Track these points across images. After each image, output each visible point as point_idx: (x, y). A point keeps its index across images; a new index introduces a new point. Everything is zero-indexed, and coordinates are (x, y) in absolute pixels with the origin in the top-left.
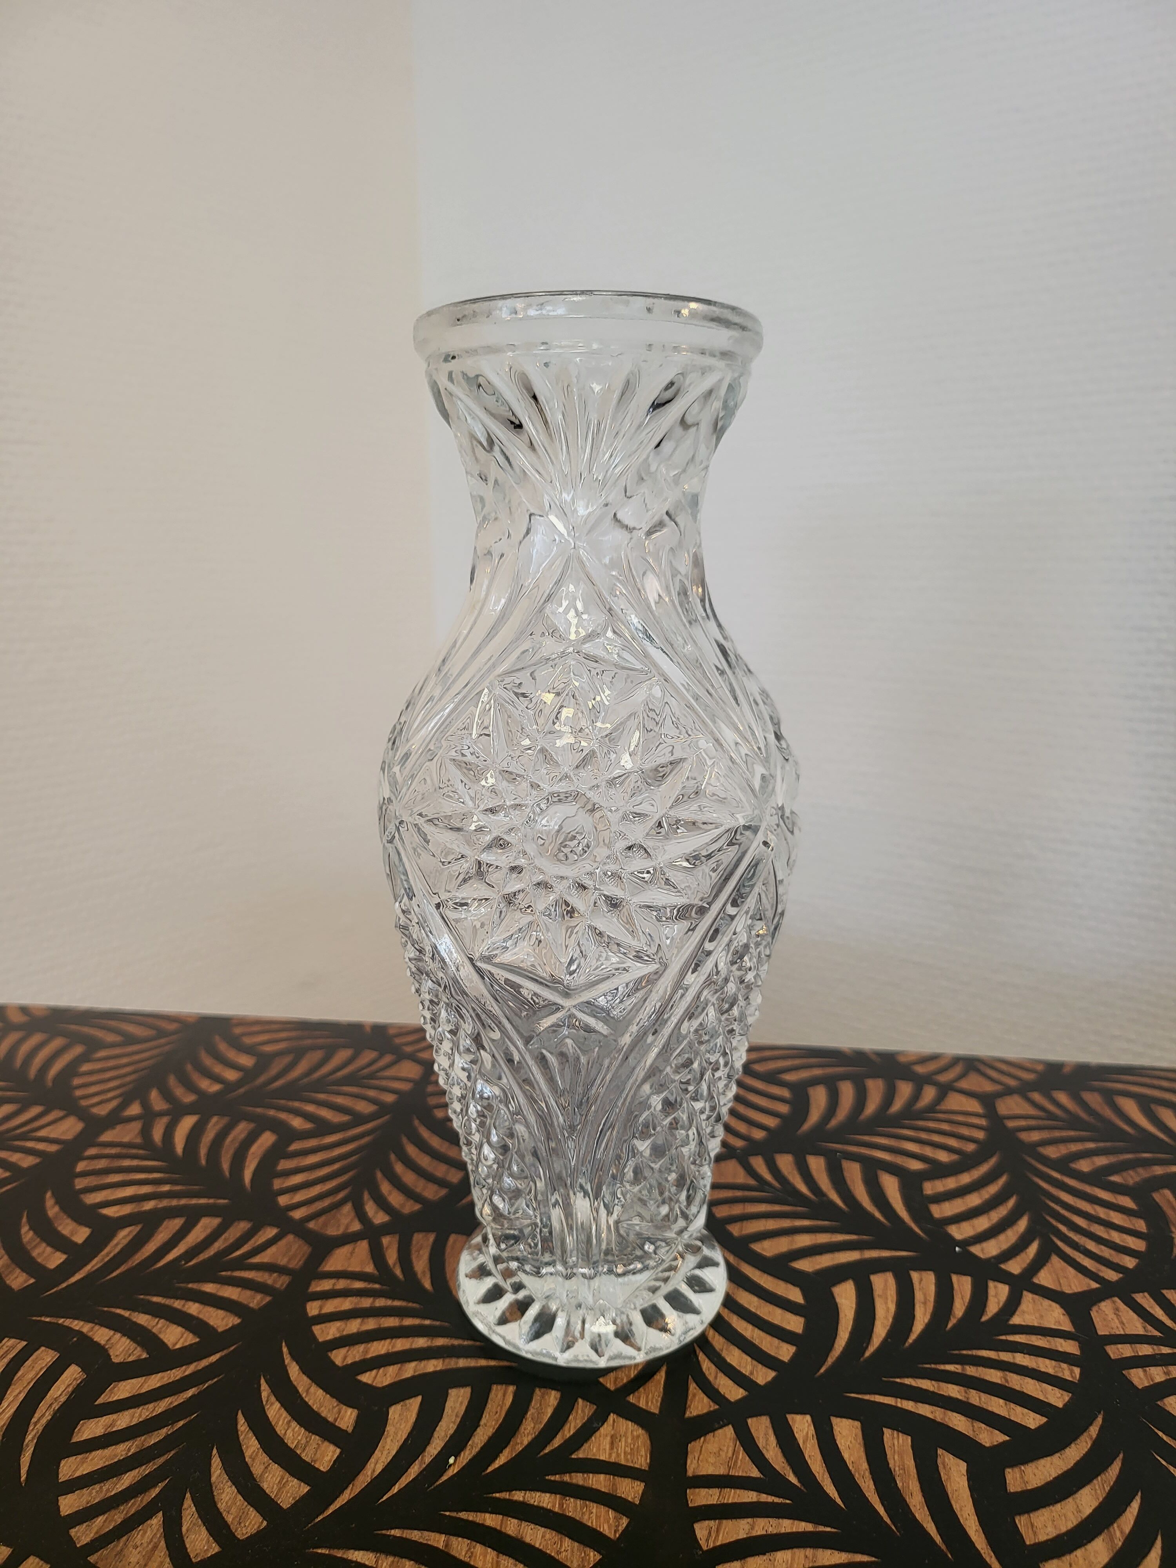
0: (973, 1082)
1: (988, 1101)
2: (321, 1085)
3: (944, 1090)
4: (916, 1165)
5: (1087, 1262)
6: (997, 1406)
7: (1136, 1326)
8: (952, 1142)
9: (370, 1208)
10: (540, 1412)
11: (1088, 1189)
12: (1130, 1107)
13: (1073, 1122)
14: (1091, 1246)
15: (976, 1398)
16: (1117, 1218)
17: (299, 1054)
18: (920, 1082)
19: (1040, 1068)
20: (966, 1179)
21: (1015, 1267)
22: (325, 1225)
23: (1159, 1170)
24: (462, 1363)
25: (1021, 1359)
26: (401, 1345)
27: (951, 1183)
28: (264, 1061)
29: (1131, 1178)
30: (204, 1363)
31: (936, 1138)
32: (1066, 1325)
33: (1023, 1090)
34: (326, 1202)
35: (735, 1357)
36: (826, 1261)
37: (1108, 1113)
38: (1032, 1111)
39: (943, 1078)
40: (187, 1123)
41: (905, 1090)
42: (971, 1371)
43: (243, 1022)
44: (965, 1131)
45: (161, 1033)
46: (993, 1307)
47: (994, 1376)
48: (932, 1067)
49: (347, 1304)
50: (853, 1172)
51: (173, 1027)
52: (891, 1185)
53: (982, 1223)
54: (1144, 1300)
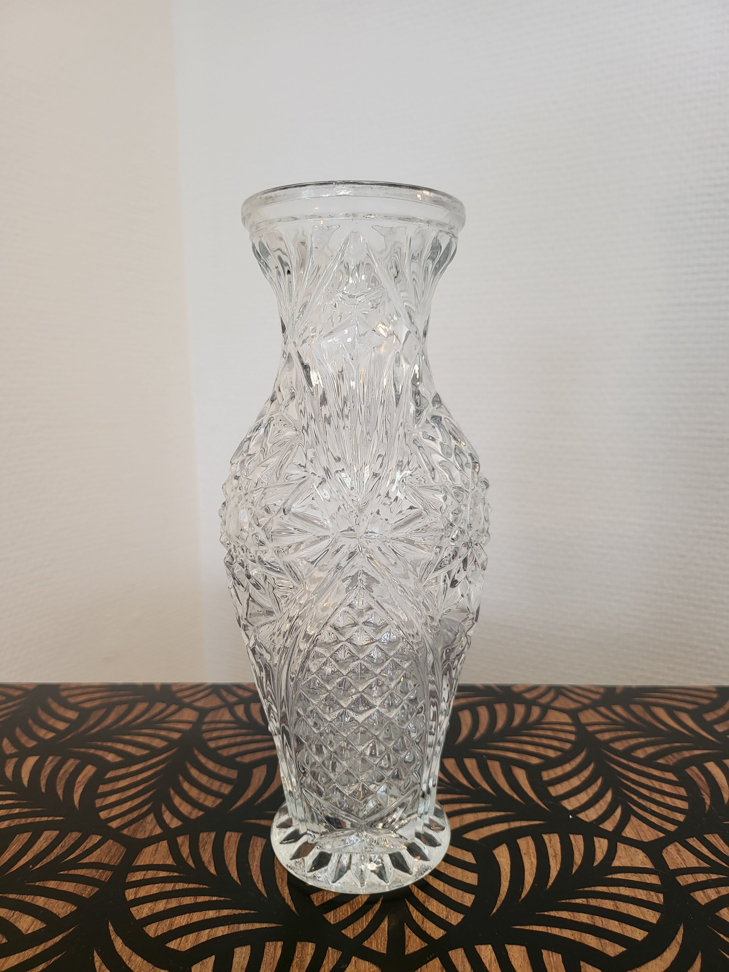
0: (561, 703)
1: (573, 714)
2: (128, 729)
3: (545, 709)
4: (535, 761)
5: (654, 819)
6: (614, 926)
7: (693, 862)
8: (556, 743)
9: (167, 816)
10: (302, 960)
11: (645, 769)
12: (661, 713)
13: (628, 725)
14: (654, 808)
15: (600, 922)
16: (667, 788)
17: (109, 708)
18: (529, 704)
19: (602, 690)
20: (568, 768)
21: (609, 826)
22: (135, 831)
23: (686, 754)
24: (243, 927)
25: (624, 891)
26: (197, 917)
27: (559, 772)
28: (85, 714)
29: (671, 760)
30: (51, 943)
31: (545, 741)
32: (649, 865)
33: (594, 706)
34: (135, 814)
35: (434, 906)
36: (486, 832)
37: (648, 718)
38: (602, 720)
39: (544, 700)
40: (31, 761)
41: (520, 710)
42: (593, 902)
43: (68, 687)
44: (562, 735)
45: (10, 698)
46: (600, 856)
47: (608, 904)
48: (535, 694)
49: (154, 889)
50: (495, 767)
51: (18, 693)
52: (521, 775)
53: (583, 798)
54: (694, 842)
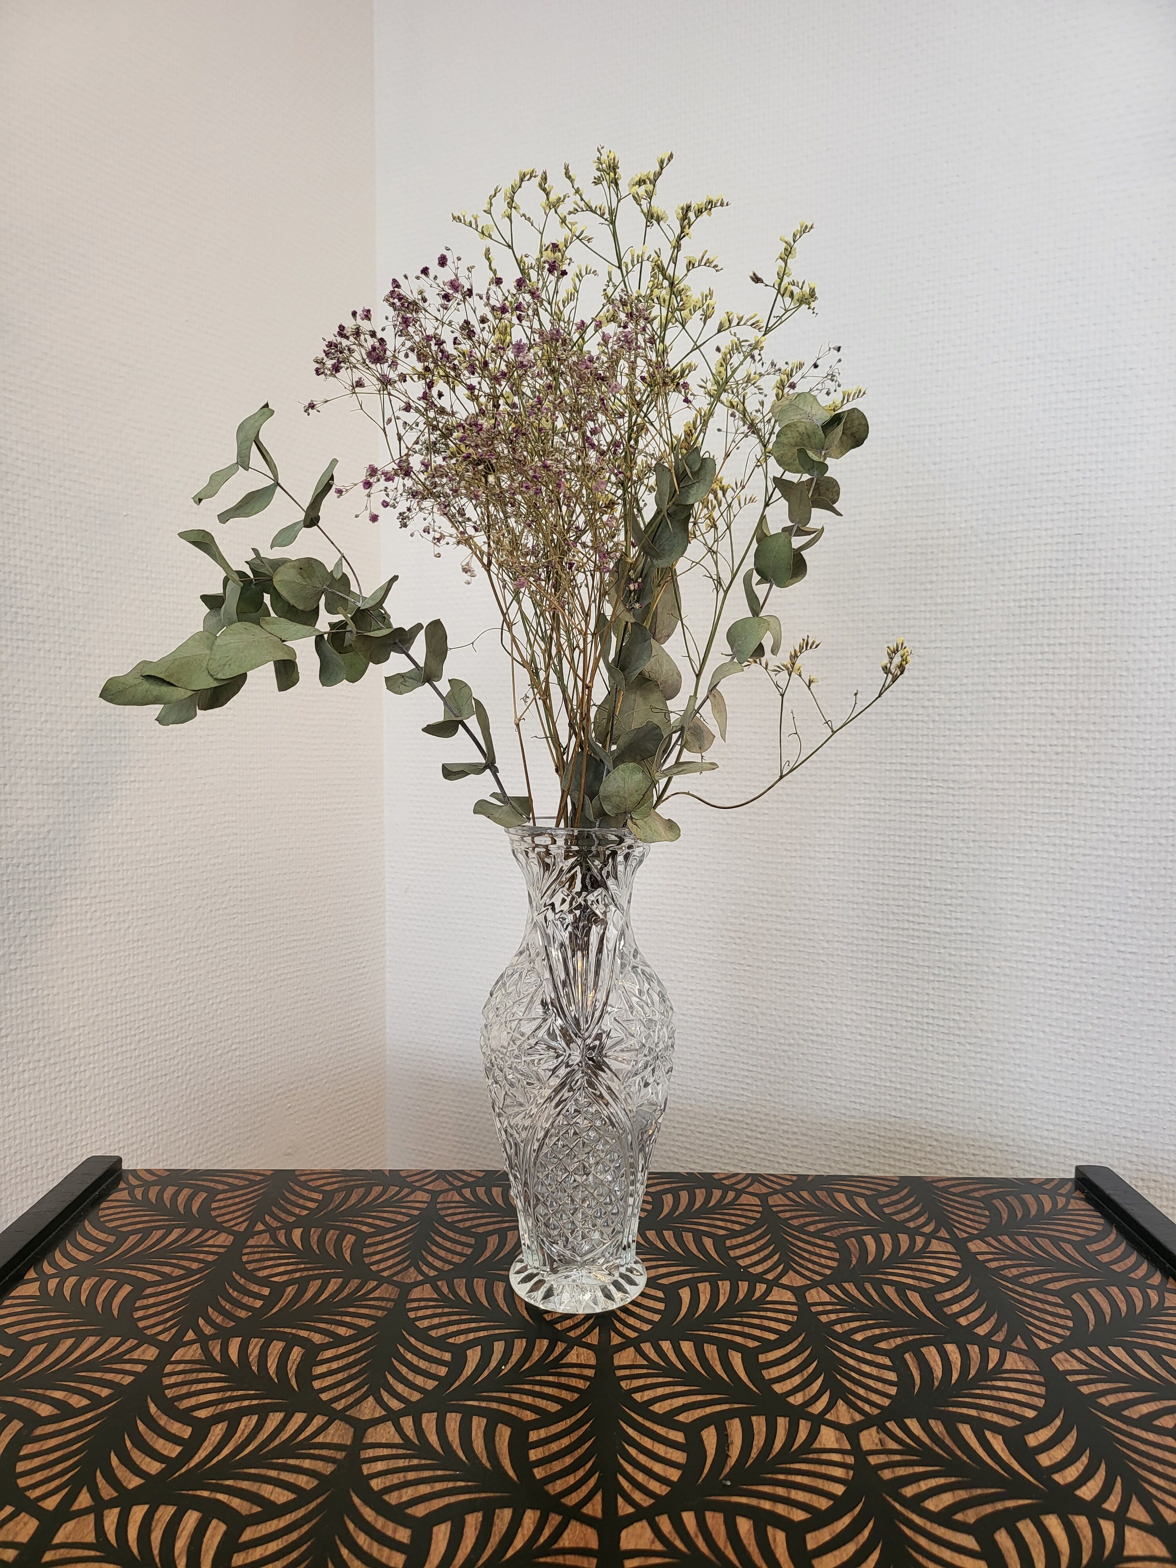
0: (756, 1188)
1: (763, 1198)
3: (740, 1193)
4: (722, 1232)
5: (807, 1273)
6: (757, 1332)
7: (826, 1298)
8: (743, 1220)
11: (812, 1240)
12: (840, 1197)
13: (809, 1206)
14: (810, 1265)
15: (747, 1330)
16: (825, 1252)
18: (726, 1188)
19: (795, 1178)
20: (748, 1237)
21: (770, 1276)
23: (851, 1229)
25: (770, 1314)
27: (740, 1240)
29: (835, 1233)
30: (364, 1341)
31: (734, 1218)
32: (793, 1300)
33: (783, 1192)
35: (632, 1321)
36: (675, 1279)
37: (829, 1201)
38: (788, 1202)
39: (740, 1186)
41: (717, 1193)
42: (745, 1320)
44: (749, 1214)
46: (758, 1294)
47: (757, 1321)
48: (734, 1180)
49: (429, 1312)
50: (688, 1237)
52: (708, 1243)
53: (756, 1258)
54: (832, 1287)
